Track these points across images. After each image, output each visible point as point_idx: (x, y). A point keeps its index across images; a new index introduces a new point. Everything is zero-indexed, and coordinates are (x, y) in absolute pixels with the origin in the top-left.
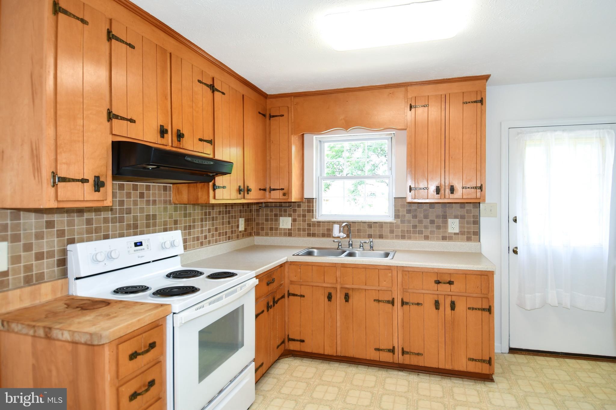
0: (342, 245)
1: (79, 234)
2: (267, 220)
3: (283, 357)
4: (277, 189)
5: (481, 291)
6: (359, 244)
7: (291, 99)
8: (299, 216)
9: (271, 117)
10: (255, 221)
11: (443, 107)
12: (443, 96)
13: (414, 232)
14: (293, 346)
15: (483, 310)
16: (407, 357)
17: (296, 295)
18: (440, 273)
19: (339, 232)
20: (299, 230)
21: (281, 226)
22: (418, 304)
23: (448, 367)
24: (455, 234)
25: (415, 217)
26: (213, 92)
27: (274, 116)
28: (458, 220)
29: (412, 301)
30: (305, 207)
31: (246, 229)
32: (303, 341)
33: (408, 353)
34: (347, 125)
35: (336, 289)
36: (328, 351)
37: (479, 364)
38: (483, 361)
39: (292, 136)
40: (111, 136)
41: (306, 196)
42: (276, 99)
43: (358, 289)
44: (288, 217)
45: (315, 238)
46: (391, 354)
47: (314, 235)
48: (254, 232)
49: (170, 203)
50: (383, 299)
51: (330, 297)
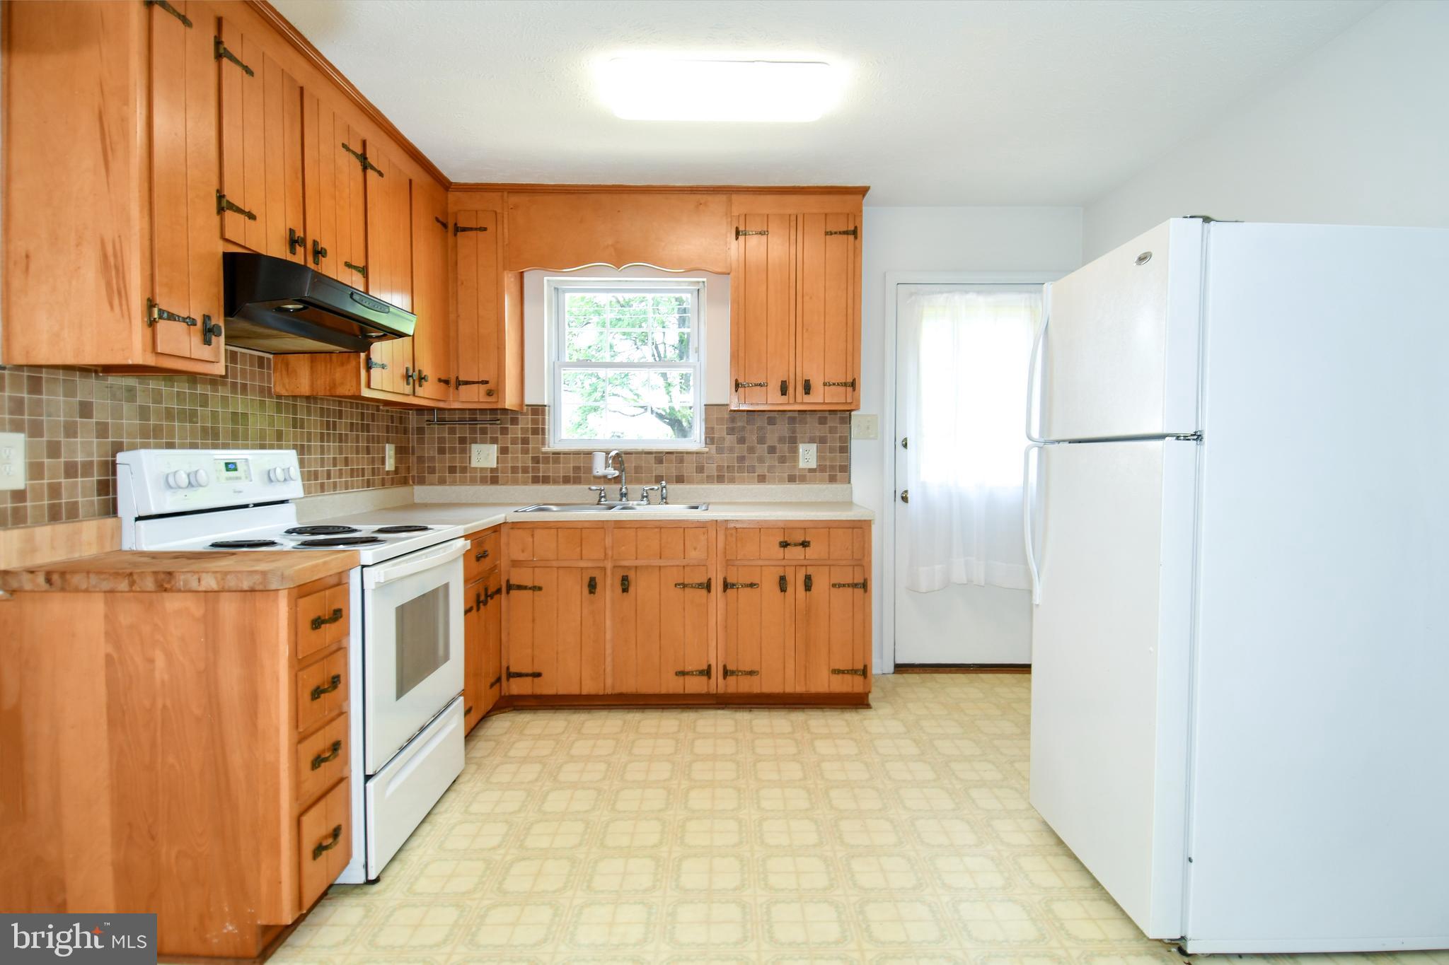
0: (607, 496)
1: (130, 435)
2: (442, 451)
3: (495, 712)
4: (474, 383)
5: (853, 556)
6: (641, 492)
7: (502, 196)
8: (514, 441)
9: (458, 229)
10: (413, 453)
11: (793, 237)
12: (793, 218)
13: (741, 469)
14: (517, 687)
15: (855, 585)
16: (732, 679)
17: (525, 588)
18: (788, 528)
19: (606, 467)
20: (514, 469)
21: (474, 464)
22: (752, 585)
23: (800, 689)
24: (811, 470)
25: (742, 441)
26: (365, 169)
27: (464, 229)
28: (816, 445)
29: (741, 581)
30: (527, 424)
31: (397, 471)
32: (538, 675)
33: (733, 673)
34: (620, 257)
35: (604, 569)
36: (589, 688)
37: (848, 677)
38: (853, 672)
39: (505, 272)
40: (221, 242)
41: (529, 400)
42: (470, 193)
43: (647, 567)
44: (491, 443)
45: (549, 486)
46: (704, 678)
47: (546, 480)
48: (413, 477)
49: (270, 395)
50: (690, 582)
51: (592, 586)
